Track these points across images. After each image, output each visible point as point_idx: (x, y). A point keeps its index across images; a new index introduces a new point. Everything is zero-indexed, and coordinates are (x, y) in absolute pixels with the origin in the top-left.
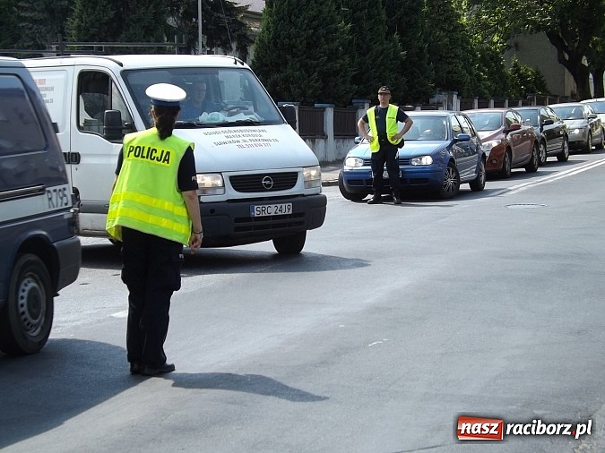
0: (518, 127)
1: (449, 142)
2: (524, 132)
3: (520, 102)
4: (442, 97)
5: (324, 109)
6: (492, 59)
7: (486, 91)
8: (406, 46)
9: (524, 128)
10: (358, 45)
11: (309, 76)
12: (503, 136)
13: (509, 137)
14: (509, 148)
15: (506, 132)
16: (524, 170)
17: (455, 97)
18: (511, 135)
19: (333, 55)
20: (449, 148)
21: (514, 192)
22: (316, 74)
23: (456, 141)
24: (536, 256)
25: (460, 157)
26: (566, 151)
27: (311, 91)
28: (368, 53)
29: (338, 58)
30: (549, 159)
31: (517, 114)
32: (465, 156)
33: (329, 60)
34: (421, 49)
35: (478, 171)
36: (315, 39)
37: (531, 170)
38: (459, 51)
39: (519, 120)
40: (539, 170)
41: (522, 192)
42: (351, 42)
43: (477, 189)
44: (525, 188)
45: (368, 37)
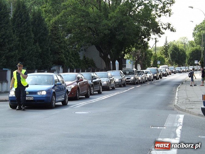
0: (82, 80)
1: (53, 85)
2: (85, 82)
3: (86, 71)
4: (55, 68)
5: (7, 71)
6: (75, 54)
7: (73, 66)
8: (41, 47)
9: (84, 80)
10: (22, 46)
11: (1, 58)
12: (76, 83)
13: (78, 84)
14: (78, 88)
15: (77, 82)
16: (84, 97)
17: (61, 68)
18: (79, 83)
20: (53, 88)
21: (78, 106)
22: (4, 57)
23: (56, 85)
25: (58, 92)
26: (101, 89)
27: (1, 63)
28: (26, 50)
29: (13, 51)
30: (95, 93)
31: (82, 75)
32: (60, 91)
33: (10, 51)
34: (48, 49)
35: (65, 97)
36: (4, 43)
37: (87, 97)
38: (63, 51)
39: (83, 77)
40: (90, 97)
42: (19, 45)
43: (64, 104)
44: (83, 105)
45: (26, 44)
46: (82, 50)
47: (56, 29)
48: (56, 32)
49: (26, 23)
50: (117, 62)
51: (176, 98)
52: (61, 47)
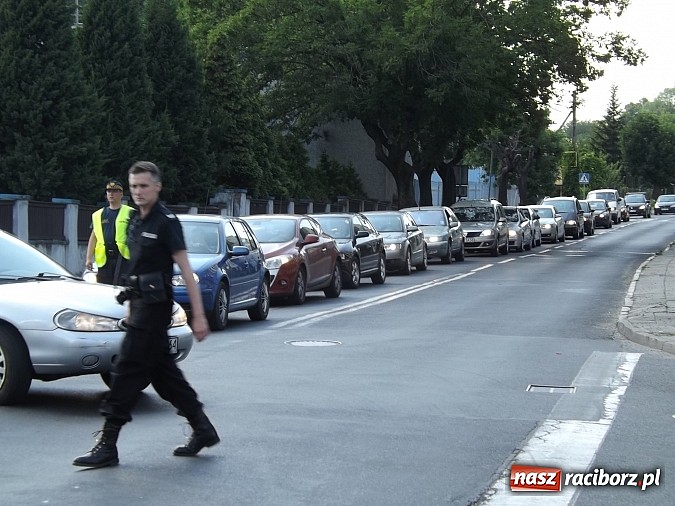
0: (316, 240)
1: (221, 256)
2: (324, 246)
3: (328, 207)
4: (222, 196)
5: (64, 206)
6: (293, 149)
7: (285, 189)
8: (179, 128)
9: (323, 240)
10: (114, 124)
11: (45, 162)
12: (295, 250)
13: (303, 252)
14: (303, 266)
15: (300, 245)
16: (322, 294)
17: (243, 197)
18: (306, 250)
19: (77, 136)
20: (221, 264)
21: (303, 324)
22: (54, 159)
23: (232, 255)
24: (314, 412)
25: (236, 276)
26: (383, 269)
27: (47, 181)
28: (127, 135)
29: (85, 140)
30: (363, 281)
31: (315, 222)
32: (242, 275)
33: (73, 141)
34: (200, 134)
35: (260, 294)
36: (54, 113)
37: (331, 295)
38: (250, 137)
39: (319, 231)
40: (343, 294)
41: (316, 325)
42: (104, 120)
43: (257, 316)
44: (319, 319)
45: (128, 115)
46: (316, 136)
47: (224, 65)
48: (225, 75)
49: (126, 45)
50: (436, 178)
51: (628, 301)
52: (242, 125)
